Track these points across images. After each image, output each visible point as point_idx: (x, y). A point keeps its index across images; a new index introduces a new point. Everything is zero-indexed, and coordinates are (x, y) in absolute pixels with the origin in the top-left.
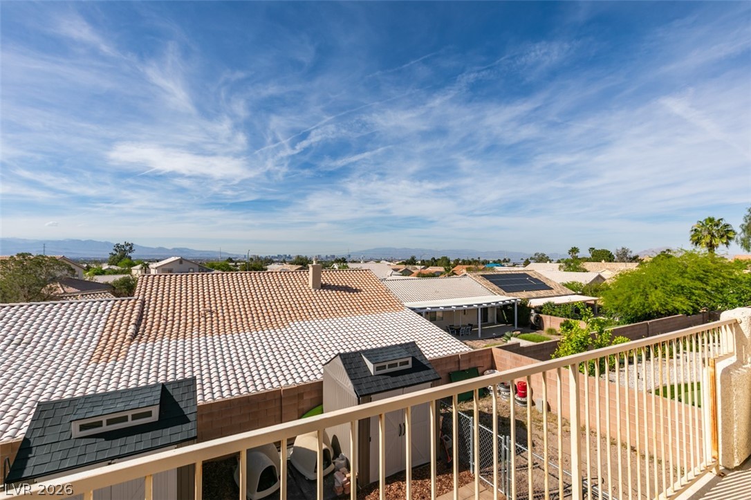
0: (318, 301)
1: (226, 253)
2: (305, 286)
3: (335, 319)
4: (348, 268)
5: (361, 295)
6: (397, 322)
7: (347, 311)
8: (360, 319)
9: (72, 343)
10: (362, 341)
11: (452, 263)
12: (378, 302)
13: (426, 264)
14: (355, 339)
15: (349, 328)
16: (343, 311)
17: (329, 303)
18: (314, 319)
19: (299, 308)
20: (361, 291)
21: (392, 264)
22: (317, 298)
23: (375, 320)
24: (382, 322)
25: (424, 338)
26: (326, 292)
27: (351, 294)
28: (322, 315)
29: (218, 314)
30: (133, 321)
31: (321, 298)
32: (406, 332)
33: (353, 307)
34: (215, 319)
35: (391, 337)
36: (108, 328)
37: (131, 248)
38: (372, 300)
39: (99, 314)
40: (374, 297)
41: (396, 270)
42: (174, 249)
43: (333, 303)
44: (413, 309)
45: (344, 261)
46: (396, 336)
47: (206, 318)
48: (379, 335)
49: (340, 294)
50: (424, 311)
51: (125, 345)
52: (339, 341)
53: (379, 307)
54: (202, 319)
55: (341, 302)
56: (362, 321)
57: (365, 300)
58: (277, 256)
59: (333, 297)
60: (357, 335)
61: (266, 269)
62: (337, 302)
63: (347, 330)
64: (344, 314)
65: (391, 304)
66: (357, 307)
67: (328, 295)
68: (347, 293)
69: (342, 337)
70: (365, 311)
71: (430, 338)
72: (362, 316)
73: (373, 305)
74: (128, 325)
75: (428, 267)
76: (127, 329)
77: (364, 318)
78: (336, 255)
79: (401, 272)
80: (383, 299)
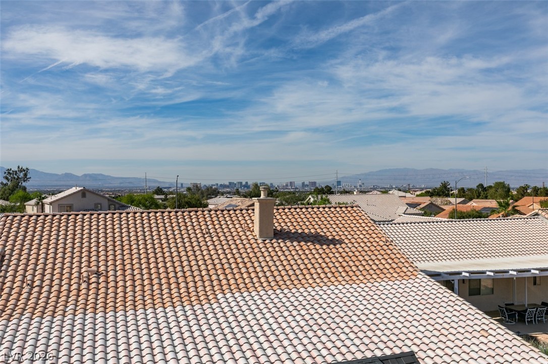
0: (268, 259)
1: (156, 181)
2: (248, 233)
3: (294, 290)
4: (330, 203)
5: (341, 250)
6: (403, 299)
7: (315, 276)
8: (336, 291)
10: (338, 331)
11: (515, 193)
12: (371, 262)
13: (467, 194)
14: (324, 327)
15: (316, 306)
16: (308, 276)
17: (285, 263)
18: (259, 289)
19: (235, 271)
20: (341, 242)
21: (408, 195)
22: (266, 254)
23: (364, 294)
24: (376, 297)
25: (452, 330)
26: (282, 245)
27: (324, 247)
28: (273, 284)
29: (107, 277)
31: (273, 254)
32: (418, 318)
33: (327, 270)
34: (103, 285)
35: (390, 326)
38: (361, 258)
40: (363, 253)
41: (413, 205)
42: (85, 175)
43: (292, 262)
44: (434, 275)
45: (329, 191)
46: (399, 325)
47: (89, 284)
48: (368, 322)
49: (305, 247)
50: (457, 277)
52: (297, 330)
53: (372, 272)
54: (84, 286)
55: (306, 261)
56: (341, 295)
57: (347, 259)
58: (227, 183)
59: (293, 253)
60: (329, 321)
61: (206, 206)
62: (299, 262)
63: (312, 311)
64: (311, 281)
65: (394, 266)
66: (333, 270)
67: (284, 249)
68: (318, 247)
69: (302, 323)
70: (347, 278)
71: (462, 331)
72: (340, 287)
73: (361, 268)
75: (471, 199)
77: (344, 291)
78: (318, 181)
79: (421, 209)
80: (380, 257)
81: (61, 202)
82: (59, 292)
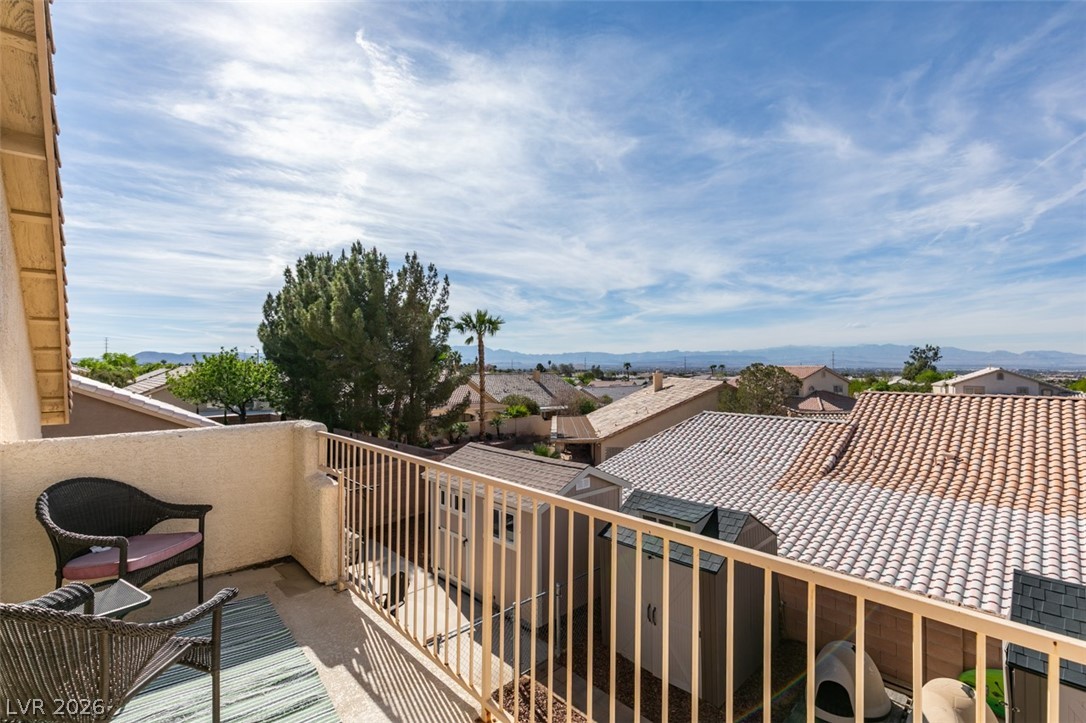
9: (767, 463)
29: (969, 465)
30: (834, 451)
34: (960, 472)
36: (804, 454)
37: (936, 354)
39: (801, 435)
47: (944, 468)
51: (815, 478)
54: (937, 468)
74: (827, 455)
76: (824, 460)
81: (967, 384)
82: (907, 469)
